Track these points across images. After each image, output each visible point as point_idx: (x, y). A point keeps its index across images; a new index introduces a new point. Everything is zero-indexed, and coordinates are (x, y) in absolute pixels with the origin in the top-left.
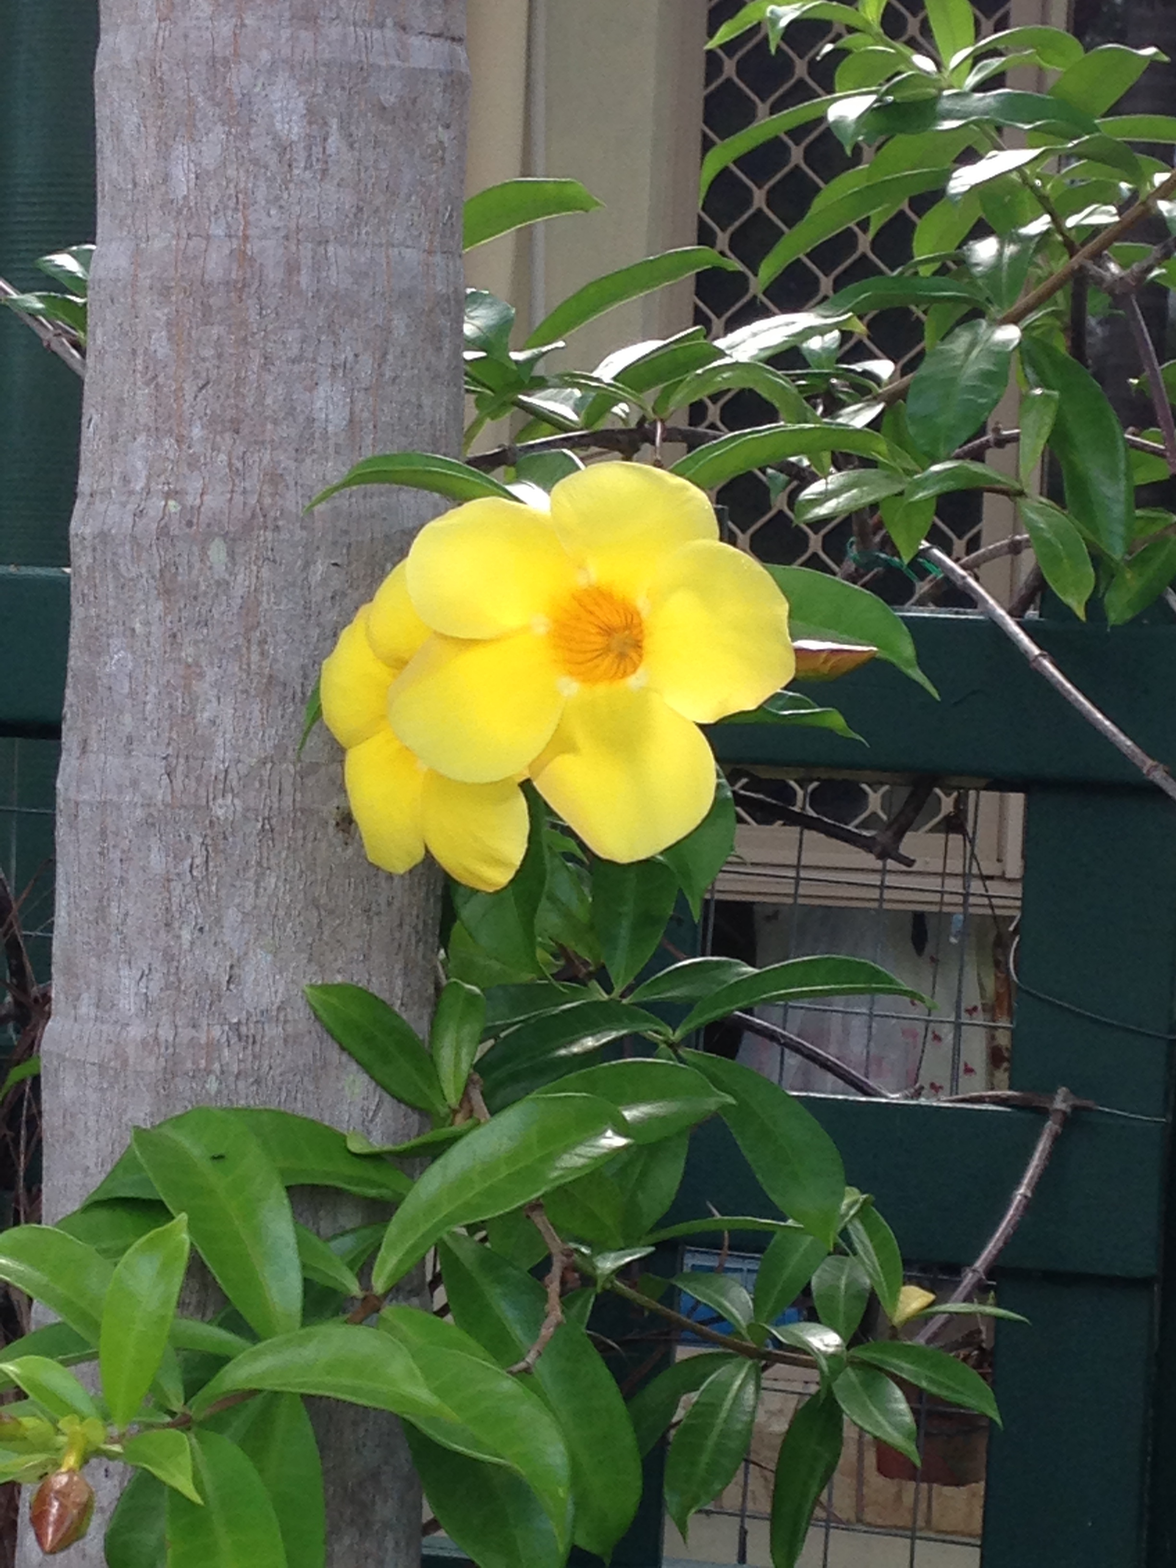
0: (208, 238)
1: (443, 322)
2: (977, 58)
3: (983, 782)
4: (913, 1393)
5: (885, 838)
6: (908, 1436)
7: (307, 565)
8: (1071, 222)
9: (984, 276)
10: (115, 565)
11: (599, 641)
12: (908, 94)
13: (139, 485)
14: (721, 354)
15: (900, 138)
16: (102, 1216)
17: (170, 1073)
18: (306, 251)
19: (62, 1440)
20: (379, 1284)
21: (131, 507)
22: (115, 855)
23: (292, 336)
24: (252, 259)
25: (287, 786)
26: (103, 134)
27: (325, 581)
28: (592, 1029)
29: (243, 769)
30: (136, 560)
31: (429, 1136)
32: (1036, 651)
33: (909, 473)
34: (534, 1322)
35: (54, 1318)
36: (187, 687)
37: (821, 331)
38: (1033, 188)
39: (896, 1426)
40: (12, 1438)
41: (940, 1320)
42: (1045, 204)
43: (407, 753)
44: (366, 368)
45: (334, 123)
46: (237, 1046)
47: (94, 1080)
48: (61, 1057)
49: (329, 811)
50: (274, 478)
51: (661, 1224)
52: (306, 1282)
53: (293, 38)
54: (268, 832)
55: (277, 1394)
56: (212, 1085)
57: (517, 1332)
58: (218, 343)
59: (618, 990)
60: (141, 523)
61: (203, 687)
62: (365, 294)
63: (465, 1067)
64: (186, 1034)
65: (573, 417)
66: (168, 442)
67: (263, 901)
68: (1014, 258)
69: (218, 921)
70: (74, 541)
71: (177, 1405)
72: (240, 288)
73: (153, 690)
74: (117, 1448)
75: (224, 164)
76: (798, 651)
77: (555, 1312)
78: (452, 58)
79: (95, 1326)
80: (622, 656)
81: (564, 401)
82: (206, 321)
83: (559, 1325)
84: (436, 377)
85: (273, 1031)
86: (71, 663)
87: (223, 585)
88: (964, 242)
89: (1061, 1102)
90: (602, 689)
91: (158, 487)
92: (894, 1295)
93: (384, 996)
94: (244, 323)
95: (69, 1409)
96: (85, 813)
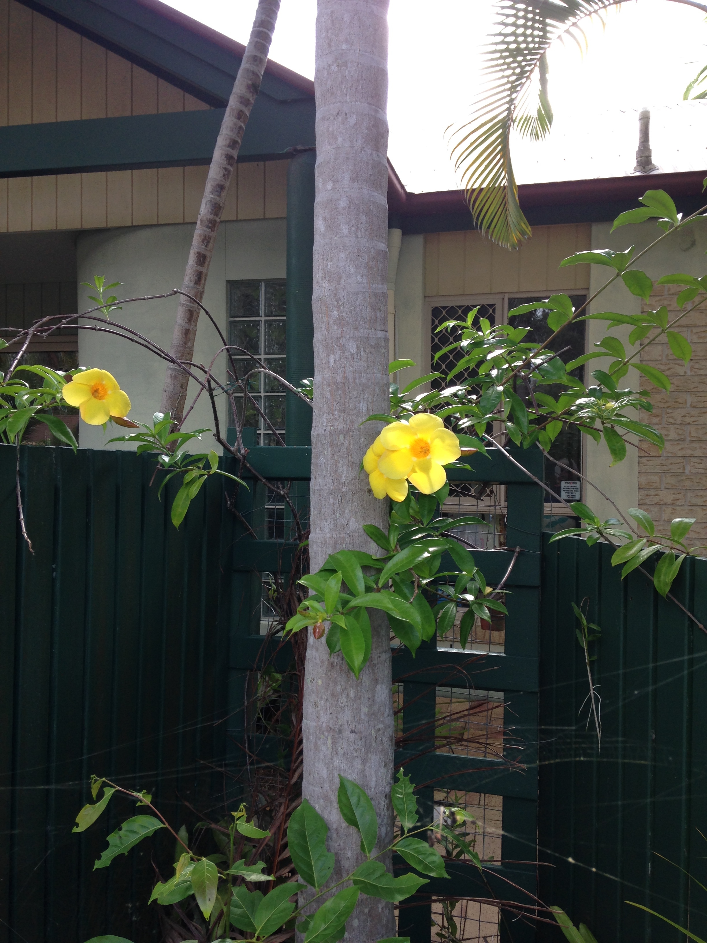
0: (337, 374)
1: (385, 389)
2: (491, 333)
3: (497, 483)
4: (489, 609)
5: (478, 495)
6: (489, 618)
7: (360, 439)
8: (513, 365)
9: (495, 377)
10: (321, 441)
11: (420, 450)
12: (477, 340)
13: (325, 424)
14: (441, 394)
15: (475, 349)
16: (323, 573)
17: (336, 543)
18: (357, 375)
19: (318, 617)
20: (380, 585)
21: (324, 429)
22: (323, 499)
23: (355, 393)
24: (346, 378)
25: (357, 484)
26: (315, 354)
27: (363, 442)
28: (420, 533)
29: (348, 481)
30: (325, 439)
31: (389, 555)
32: (508, 455)
33: (481, 418)
34: (412, 594)
35: (314, 593)
36: (336, 465)
37: (461, 390)
38: (505, 358)
39: (486, 616)
40: (308, 617)
41: (494, 594)
42: (507, 361)
43: (382, 474)
44: (370, 400)
45: (362, 349)
46: (349, 538)
47: (320, 546)
48: (313, 541)
49: (366, 489)
50: (352, 422)
51: (436, 573)
52: (365, 585)
53: (354, 333)
54: (354, 494)
55: (361, 607)
56: (344, 546)
57: (408, 595)
58: (340, 395)
59: (425, 525)
60: (326, 432)
61: (339, 465)
62: (370, 384)
63: (396, 541)
64: (338, 535)
65: (411, 409)
66: (331, 415)
67: (353, 508)
68: (501, 373)
69: (344, 512)
70: (312, 436)
71: (341, 610)
72: (344, 383)
73: (329, 466)
74: (329, 618)
75: (340, 359)
76: (462, 450)
77: (417, 591)
78: (386, 335)
79: (323, 595)
80: (425, 453)
81: (409, 405)
82: (338, 391)
83: (417, 593)
84: (384, 400)
85: (356, 534)
86: (312, 461)
87: (343, 444)
88: (491, 370)
89: (518, 549)
90: (421, 459)
91: (329, 424)
92: (485, 589)
93: (379, 527)
94: (345, 391)
95: (318, 611)
96: (316, 491)
